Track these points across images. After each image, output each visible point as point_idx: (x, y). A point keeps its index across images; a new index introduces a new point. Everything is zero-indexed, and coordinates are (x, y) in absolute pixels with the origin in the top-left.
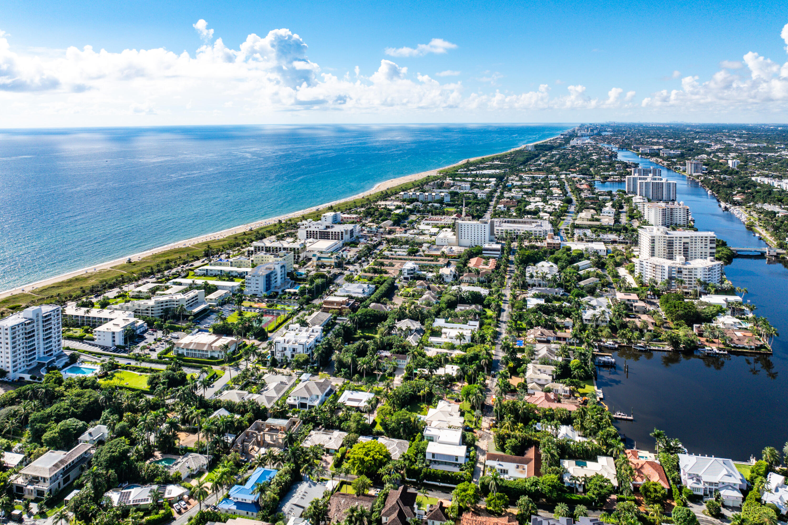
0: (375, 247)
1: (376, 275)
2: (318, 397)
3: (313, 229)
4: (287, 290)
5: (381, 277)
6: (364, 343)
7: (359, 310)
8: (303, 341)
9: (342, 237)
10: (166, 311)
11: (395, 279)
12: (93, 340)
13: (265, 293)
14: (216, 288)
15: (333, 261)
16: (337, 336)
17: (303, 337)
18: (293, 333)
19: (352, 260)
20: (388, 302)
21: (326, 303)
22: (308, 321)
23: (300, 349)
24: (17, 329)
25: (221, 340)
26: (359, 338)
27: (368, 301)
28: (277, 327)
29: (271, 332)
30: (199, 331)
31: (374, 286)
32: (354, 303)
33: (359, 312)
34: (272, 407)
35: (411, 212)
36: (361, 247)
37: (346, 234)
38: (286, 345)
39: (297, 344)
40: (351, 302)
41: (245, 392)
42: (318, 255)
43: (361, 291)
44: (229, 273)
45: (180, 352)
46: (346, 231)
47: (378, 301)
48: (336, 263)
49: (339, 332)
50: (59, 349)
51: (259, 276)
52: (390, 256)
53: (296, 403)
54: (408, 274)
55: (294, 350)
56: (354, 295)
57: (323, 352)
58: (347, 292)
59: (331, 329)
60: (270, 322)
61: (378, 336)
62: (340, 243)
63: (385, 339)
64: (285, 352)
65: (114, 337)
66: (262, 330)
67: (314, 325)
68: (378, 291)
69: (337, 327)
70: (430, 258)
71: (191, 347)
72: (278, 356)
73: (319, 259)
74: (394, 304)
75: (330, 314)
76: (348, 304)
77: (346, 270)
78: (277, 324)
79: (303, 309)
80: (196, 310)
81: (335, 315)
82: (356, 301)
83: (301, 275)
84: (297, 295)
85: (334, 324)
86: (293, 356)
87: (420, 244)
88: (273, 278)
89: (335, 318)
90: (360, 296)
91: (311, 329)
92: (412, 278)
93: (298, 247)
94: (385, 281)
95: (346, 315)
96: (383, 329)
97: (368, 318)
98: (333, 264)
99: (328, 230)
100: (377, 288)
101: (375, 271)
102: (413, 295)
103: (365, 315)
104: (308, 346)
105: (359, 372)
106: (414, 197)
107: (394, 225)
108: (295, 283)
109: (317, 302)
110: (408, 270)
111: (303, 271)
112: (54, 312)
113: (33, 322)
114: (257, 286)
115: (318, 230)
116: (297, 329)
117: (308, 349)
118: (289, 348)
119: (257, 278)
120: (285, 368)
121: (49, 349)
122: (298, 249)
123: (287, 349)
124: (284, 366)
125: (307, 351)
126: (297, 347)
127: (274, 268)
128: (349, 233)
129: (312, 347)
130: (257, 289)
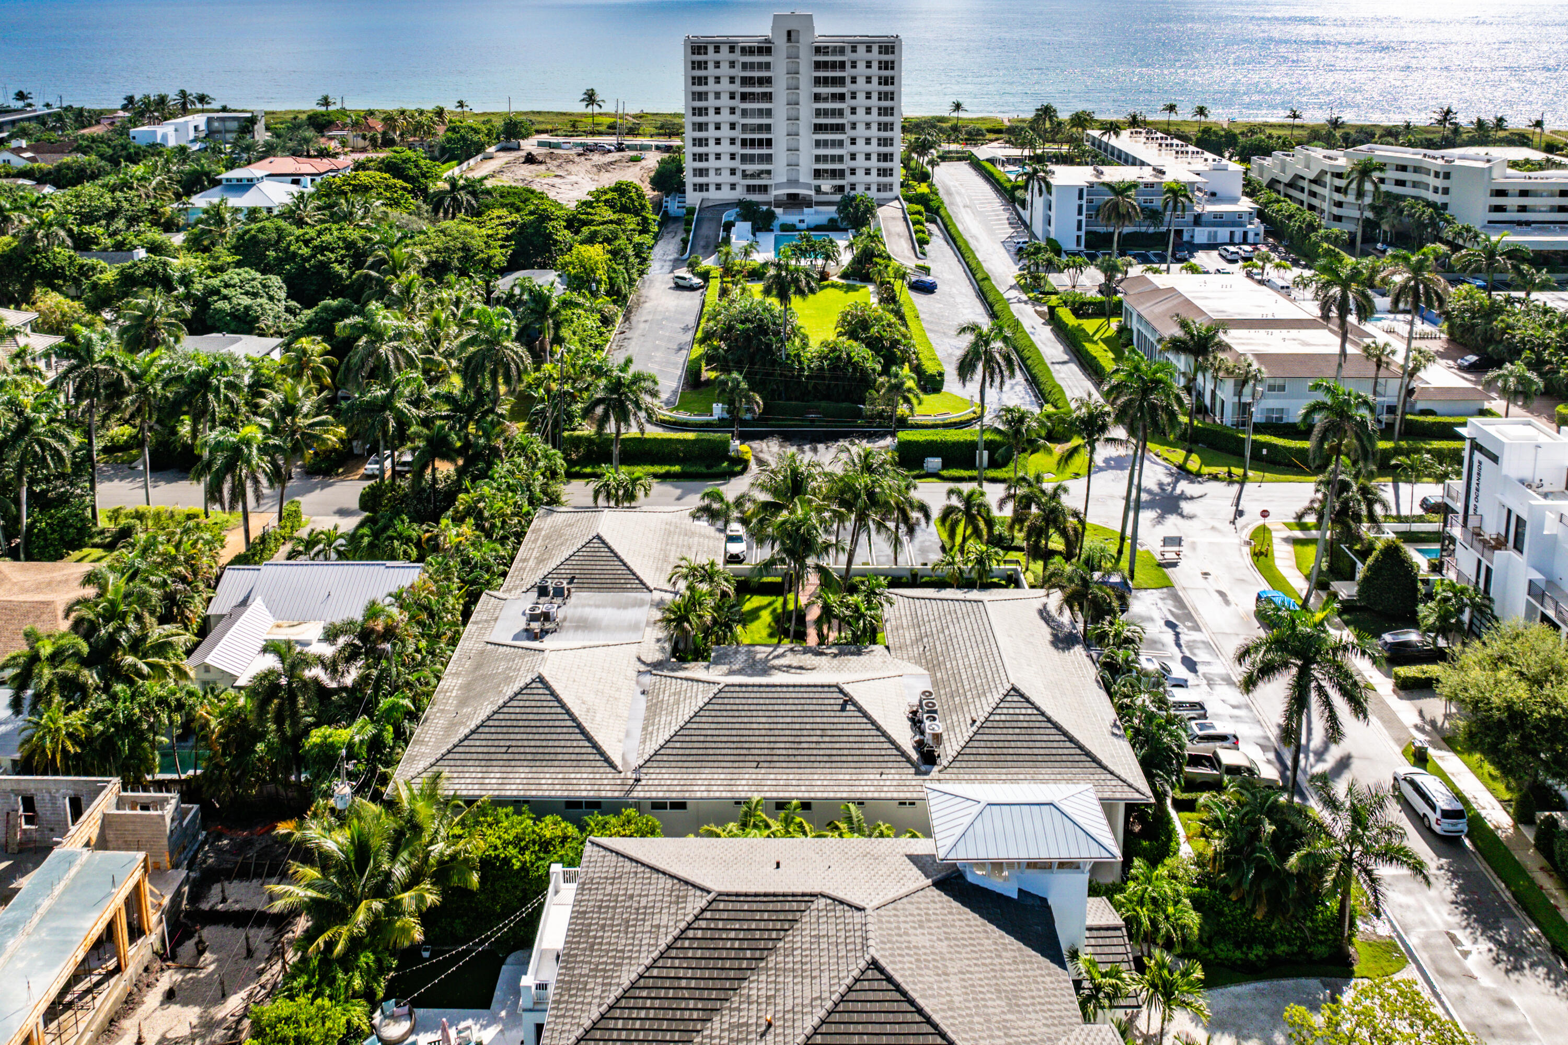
24: (712, 54)
50: (884, 187)
65: (1050, 206)
112: (869, 49)
113: (768, 51)
121: (829, 166)
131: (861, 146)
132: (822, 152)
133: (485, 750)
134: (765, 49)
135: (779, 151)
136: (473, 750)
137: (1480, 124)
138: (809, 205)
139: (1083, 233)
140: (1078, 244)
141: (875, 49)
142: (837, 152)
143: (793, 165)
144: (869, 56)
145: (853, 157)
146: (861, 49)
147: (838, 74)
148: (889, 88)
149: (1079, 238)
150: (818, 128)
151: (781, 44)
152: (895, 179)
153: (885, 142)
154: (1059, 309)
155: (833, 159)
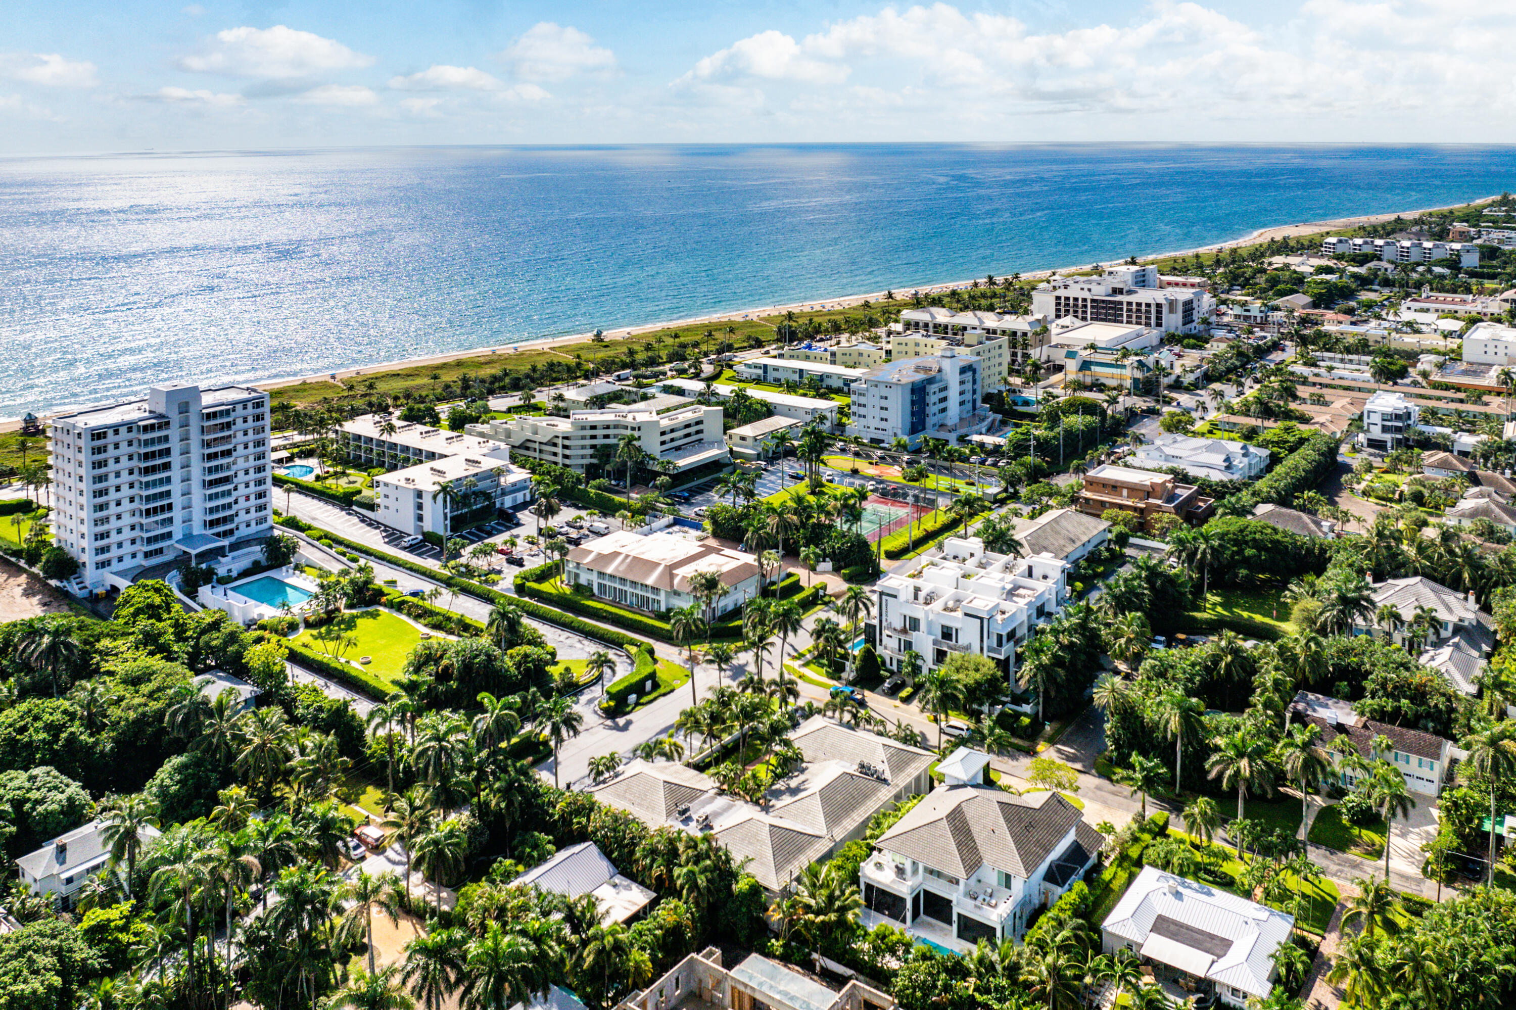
0: (1262, 352)
1: (1269, 423)
2: (1008, 880)
3: (1074, 292)
4: (976, 438)
5: (1287, 430)
6: (1237, 652)
7: (1212, 521)
8: (983, 604)
9: (1159, 318)
10: (604, 453)
11: (1338, 443)
12: (372, 507)
13: (905, 439)
14: (769, 411)
15: (1128, 374)
16: (1123, 603)
17: (988, 589)
18: (952, 569)
19: (1189, 379)
20: (1324, 510)
21: (1092, 484)
22: (1018, 536)
23: (969, 634)
24: (111, 437)
25: (713, 558)
26: (1214, 627)
27: (1245, 497)
28: (918, 544)
29: (893, 555)
30: (677, 522)
31: (1265, 453)
32: (1190, 499)
33: (1215, 526)
34: (786, 893)
35: (1364, 282)
36: (1217, 347)
37: (1172, 310)
38: (919, 611)
39: (959, 614)
40: (1184, 493)
41: (706, 782)
42: (1085, 354)
43: (1218, 460)
44: (821, 378)
45: (583, 580)
46: (1172, 304)
47: (1284, 499)
48: (1136, 381)
49: (1131, 591)
50: (260, 521)
51: (889, 386)
52: (1312, 379)
53: (904, 889)
54: (1385, 429)
55: (947, 634)
56: (1193, 472)
57: (1057, 661)
58: (1168, 458)
59: (1105, 576)
60: (900, 523)
61: (1290, 628)
62: (1153, 334)
63: (1332, 644)
64: (914, 636)
65: (420, 507)
66: (861, 545)
67: (1037, 549)
68: (1279, 469)
69: (1126, 571)
70: (1450, 394)
71: (610, 570)
72: (888, 648)
73: (1085, 365)
74: (1346, 517)
75: (1105, 524)
76: (1171, 497)
77: (1169, 403)
78: (917, 534)
79: (1015, 497)
80: (685, 462)
81: (1121, 528)
82: (1201, 491)
83: (1027, 403)
84: (1003, 455)
85: (1118, 560)
86: (940, 656)
87: (1412, 356)
88: (932, 399)
89: (1122, 540)
90: (1216, 477)
91: (1022, 565)
92: (1398, 443)
93: (1026, 328)
94: (1302, 441)
95: (1163, 534)
96: (1312, 604)
97: (1249, 552)
98: (1128, 383)
99: (1119, 298)
100: (1275, 460)
101: (1267, 412)
102: (1418, 498)
103: (1240, 540)
104: (1000, 626)
105: (1212, 789)
106: (1367, 249)
107: (1315, 305)
108: (1004, 423)
109: (1065, 481)
110: (1385, 417)
111: (1032, 393)
112: (245, 408)
113: (167, 424)
114: (884, 414)
115: (1088, 296)
116: (972, 555)
117: (1000, 637)
118: (930, 624)
119: (885, 392)
120: (907, 700)
121: (221, 515)
122: (1025, 334)
123: (923, 626)
124: (904, 693)
125: (995, 645)
126: (958, 626)
127: (940, 371)
128: (1180, 309)
129: (1019, 634)
130: (883, 425)
131: (242, 490)
132: (214, 504)
134: (163, 423)
135: (177, 514)
141: (250, 406)
142: (226, 500)
143: (187, 520)
144: (245, 413)
145: (237, 502)
146: (240, 409)
147: (225, 433)
148: (261, 436)
151: (175, 418)
152: (269, 511)
153: (260, 482)
154: (528, 584)
155: (224, 507)
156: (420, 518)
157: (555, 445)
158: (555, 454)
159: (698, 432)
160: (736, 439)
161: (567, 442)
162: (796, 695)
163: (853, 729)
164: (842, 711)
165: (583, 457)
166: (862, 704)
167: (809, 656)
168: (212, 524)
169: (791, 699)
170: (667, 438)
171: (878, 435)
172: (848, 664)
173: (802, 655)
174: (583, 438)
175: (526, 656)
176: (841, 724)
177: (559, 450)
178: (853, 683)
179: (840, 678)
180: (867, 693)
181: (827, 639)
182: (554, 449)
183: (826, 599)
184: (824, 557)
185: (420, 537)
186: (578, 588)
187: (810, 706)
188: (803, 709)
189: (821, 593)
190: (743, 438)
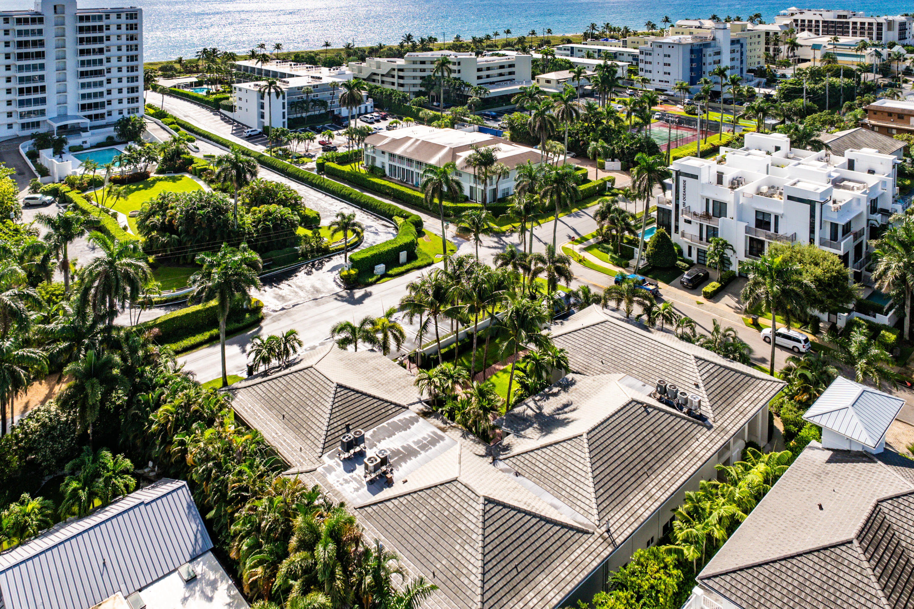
8: (810, 187)
10: (431, 83)
12: (231, 108)
14: (571, 66)
15: (869, 60)
21: (876, 113)
23: (794, 222)
30: (481, 129)
37: (890, 28)
38: (725, 195)
39: (779, 199)
44: (615, 55)
45: (378, 164)
46: (890, 24)
50: (132, 111)
51: (671, 47)
55: (763, 221)
64: (720, 223)
65: (263, 106)
71: (399, 151)
72: (686, 236)
77: (906, 82)
78: (704, 146)
80: (497, 91)
86: (755, 246)
91: (839, 159)
93: (777, 30)
99: (845, 20)
104: (835, 215)
112: (119, 17)
113: (41, 21)
114: (667, 69)
115: (820, 18)
116: (777, 149)
117: (834, 226)
118: (740, 209)
119: (667, 51)
120: (713, 296)
121: (93, 101)
122: (776, 33)
123: (731, 211)
124: (710, 288)
125: (828, 237)
126: (779, 211)
127: (714, 39)
128: (897, 28)
129: (855, 228)
130: (666, 77)
131: (115, 84)
132: (86, 91)
133: (504, 582)
134: (37, 19)
135: (51, 95)
136: (496, 588)
137: (423, 41)
138: (85, 130)
139: (286, 120)
140: (284, 126)
141: (123, 16)
142: (98, 90)
143: (62, 103)
144: (119, 21)
145: (109, 92)
146: (113, 17)
147: (98, 34)
148: (134, 42)
149: (284, 123)
150: (83, 74)
151: (49, 15)
152: (140, 104)
153: (132, 79)
154: (327, 164)
155: (95, 95)
156: (262, 116)
157: (393, 77)
158: (393, 84)
159: (510, 73)
160: (542, 82)
161: (401, 74)
162: (569, 278)
163: (645, 328)
164: (631, 302)
165: (414, 85)
166: (656, 296)
167: (592, 241)
168: (83, 107)
169: (562, 283)
170: (484, 73)
171: (662, 86)
172: (637, 250)
173: (584, 239)
174: (414, 70)
175: (269, 213)
176: (628, 319)
177: (395, 80)
178: (644, 272)
179: (627, 266)
180: (661, 284)
181: (612, 221)
182: (391, 80)
183: (615, 191)
184: (613, 156)
185: (260, 130)
186: (373, 170)
187: (586, 291)
188: (576, 295)
189: (609, 185)
190: (548, 81)
